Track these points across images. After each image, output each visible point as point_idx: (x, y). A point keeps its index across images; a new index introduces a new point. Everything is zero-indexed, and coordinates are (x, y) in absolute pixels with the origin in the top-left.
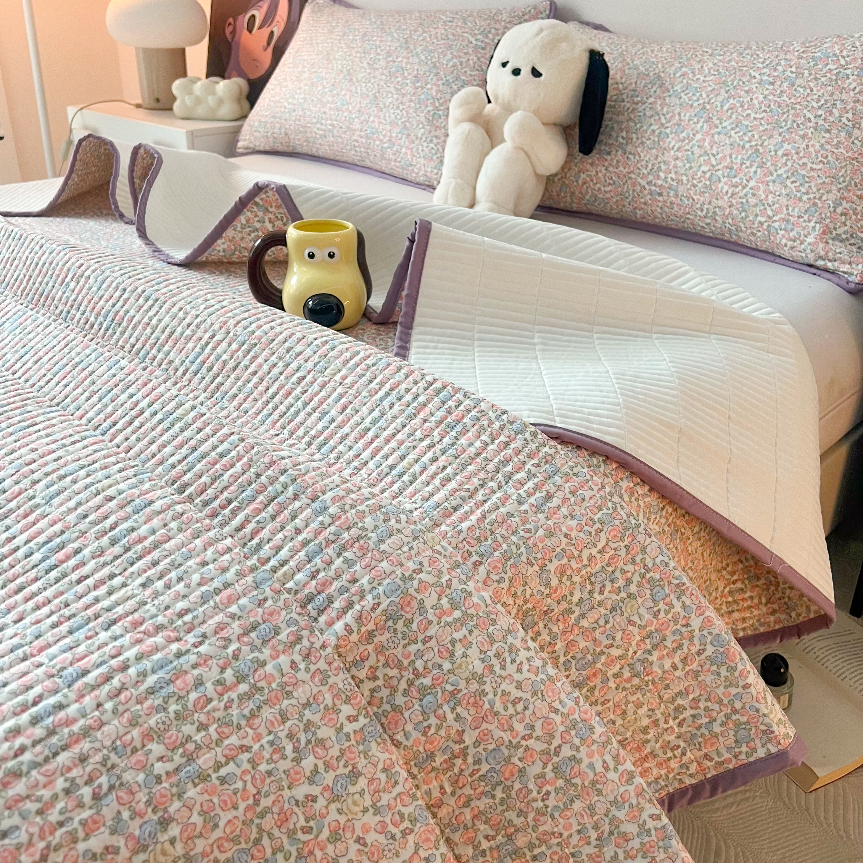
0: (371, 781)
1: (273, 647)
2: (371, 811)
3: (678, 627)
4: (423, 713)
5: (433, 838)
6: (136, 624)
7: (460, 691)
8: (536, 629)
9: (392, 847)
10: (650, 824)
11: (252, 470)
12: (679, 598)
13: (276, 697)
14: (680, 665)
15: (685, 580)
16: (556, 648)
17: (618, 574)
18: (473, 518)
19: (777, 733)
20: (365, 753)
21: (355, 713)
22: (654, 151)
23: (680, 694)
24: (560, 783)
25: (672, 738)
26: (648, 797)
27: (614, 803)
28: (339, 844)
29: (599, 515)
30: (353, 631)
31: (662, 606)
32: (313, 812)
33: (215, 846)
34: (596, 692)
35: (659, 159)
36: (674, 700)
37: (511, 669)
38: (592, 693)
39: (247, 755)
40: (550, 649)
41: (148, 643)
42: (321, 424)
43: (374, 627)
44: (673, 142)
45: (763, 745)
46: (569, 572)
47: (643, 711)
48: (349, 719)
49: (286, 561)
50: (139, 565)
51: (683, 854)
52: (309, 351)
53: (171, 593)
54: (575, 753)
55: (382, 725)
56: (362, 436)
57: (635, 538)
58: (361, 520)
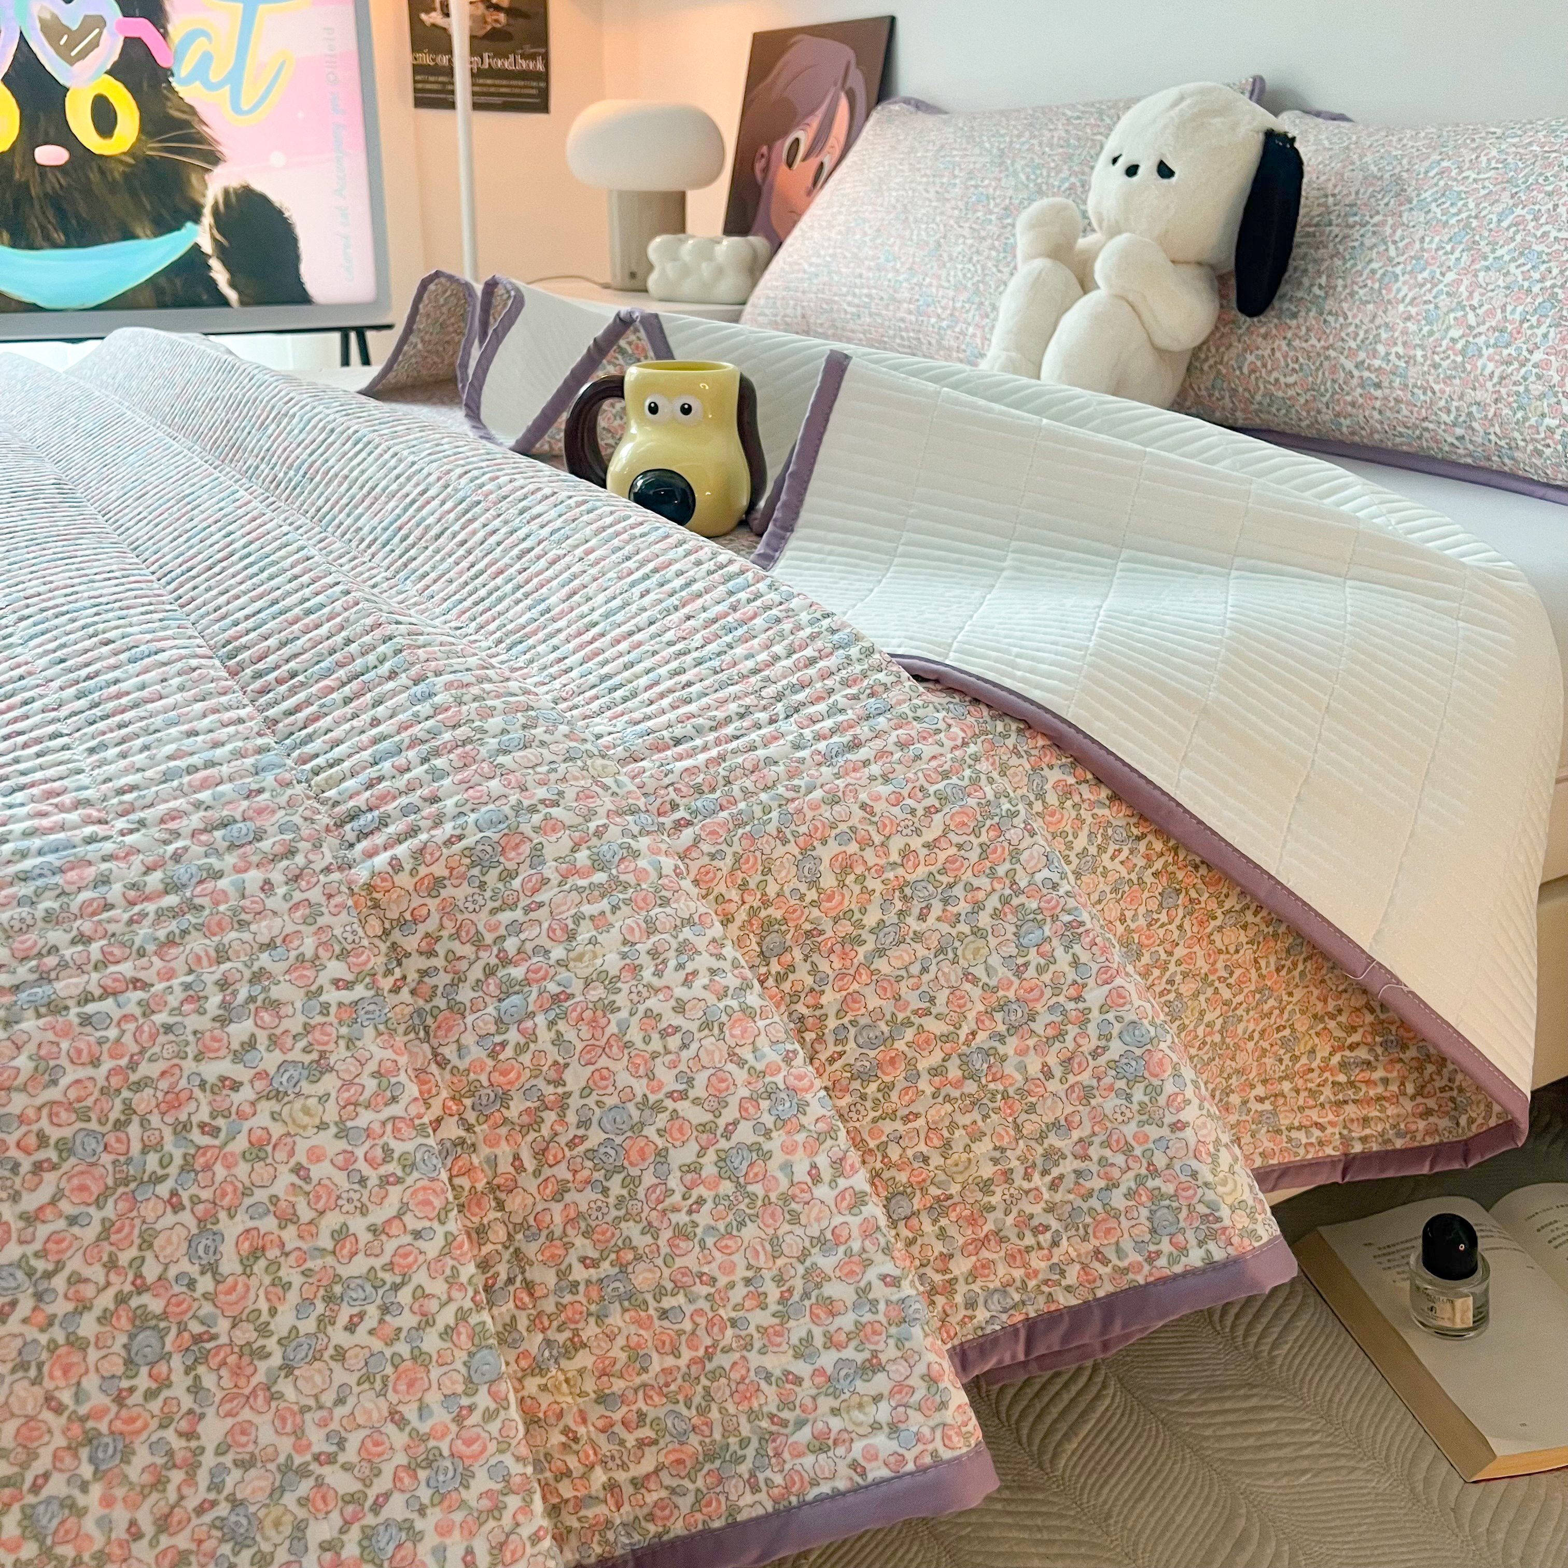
0: (347, 1084)
1: (244, 857)
2: (333, 1130)
3: (1061, 999)
4: (499, 1021)
5: (438, 1203)
6: (50, 794)
7: (570, 996)
8: (787, 958)
10: (879, 1291)
11: (344, 634)
12: (1067, 948)
13: (219, 924)
14: (1058, 1072)
15: (1085, 917)
16: (824, 1000)
17: (958, 891)
18: (702, 757)
19: (1227, 1222)
20: (350, 1042)
21: (350, 977)
22: (1370, 307)
23: (1055, 1125)
24: (726, 1187)
25: (1037, 1209)
26: (883, 1241)
27: (820, 1241)
28: (259, 1166)
29: (940, 786)
30: (401, 869)
31: (1033, 957)
32: (226, 1105)
33: (45, 1112)
34: (894, 1096)
35: (1378, 321)
36: (1041, 1137)
37: (672, 977)
38: (886, 1096)
39: (140, 995)
40: (810, 1000)
41: (54, 818)
42: (528, 615)
43: (446, 873)
44: (1405, 289)
45: (1201, 1244)
46: (859, 870)
47: (983, 1148)
48: (337, 983)
49: (339, 761)
50: (101, 725)
51: (931, 1357)
52: (553, 513)
53: (123, 763)
54: (761, 1139)
55: (426, 1029)
56: (580, 634)
57: (1002, 833)
58: (483, 718)
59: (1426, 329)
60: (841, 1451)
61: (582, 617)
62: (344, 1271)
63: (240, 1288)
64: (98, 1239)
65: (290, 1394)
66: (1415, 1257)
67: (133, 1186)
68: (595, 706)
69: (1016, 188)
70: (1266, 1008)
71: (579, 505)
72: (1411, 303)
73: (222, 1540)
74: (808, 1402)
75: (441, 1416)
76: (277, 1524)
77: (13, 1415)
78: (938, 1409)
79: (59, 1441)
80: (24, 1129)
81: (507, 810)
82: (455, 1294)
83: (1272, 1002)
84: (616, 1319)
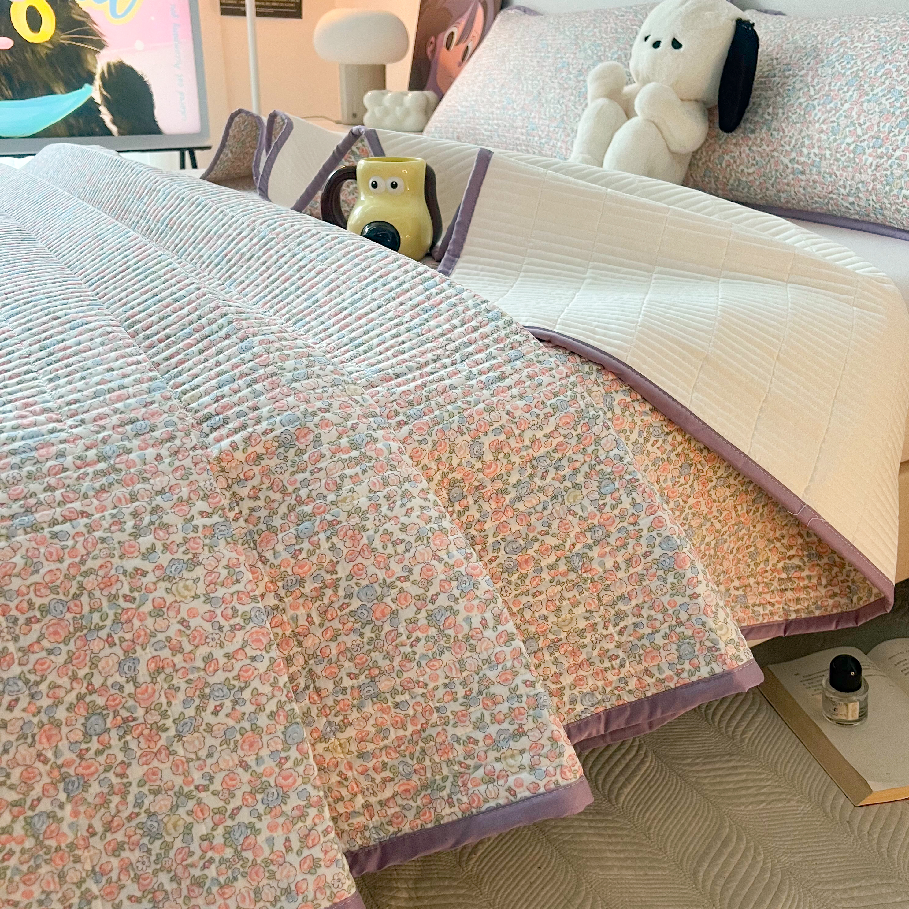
0: (210, 572)
1: (144, 441)
2: (203, 599)
3: (625, 524)
4: (297, 537)
5: (265, 641)
6: (26, 406)
7: (339, 522)
8: (464, 502)
9: (217, 637)
10: (523, 690)
11: (197, 313)
12: (628, 495)
13: (131, 480)
14: (623, 566)
15: (639, 476)
16: (486, 527)
17: (564, 462)
18: (412, 385)
19: (723, 651)
20: (211, 548)
21: (210, 510)
22: (799, 125)
23: (622, 597)
24: (433, 631)
25: (611, 646)
26: (524, 661)
27: (487, 661)
28: (159, 619)
29: (553, 401)
30: (237, 448)
31: (608, 499)
32: (139, 584)
33: (32, 589)
34: (527, 581)
35: (803, 134)
36: (614, 604)
37: (398, 511)
38: (523, 582)
39: (86, 520)
40: (478, 527)
41: (30, 419)
42: (305, 304)
43: (264, 451)
44: (819, 114)
45: (707, 664)
46: (506, 450)
47: (580, 611)
48: (202, 514)
49: (197, 387)
50: (55, 366)
51: (554, 727)
52: (318, 244)
53: (69, 387)
54: (452, 604)
55: (255, 542)
56: (337, 314)
57: (590, 428)
58: (282, 361)
59: (832, 138)
60: (501, 782)
61: (338, 304)
62: (211, 680)
63: (150, 690)
64: (66, 663)
65: (181, 752)
66: (825, 681)
67: (85, 631)
68: (347, 356)
69: (585, 59)
70: (741, 534)
71: (333, 239)
72: (823, 123)
73: (143, 836)
74: (482, 754)
75: (269, 763)
76: (175, 826)
77: (18, 765)
78: (558, 757)
79: (46, 780)
80: (20, 598)
81: (299, 414)
82: (277, 693)
83: (744, 531)
84: (369, 708)
